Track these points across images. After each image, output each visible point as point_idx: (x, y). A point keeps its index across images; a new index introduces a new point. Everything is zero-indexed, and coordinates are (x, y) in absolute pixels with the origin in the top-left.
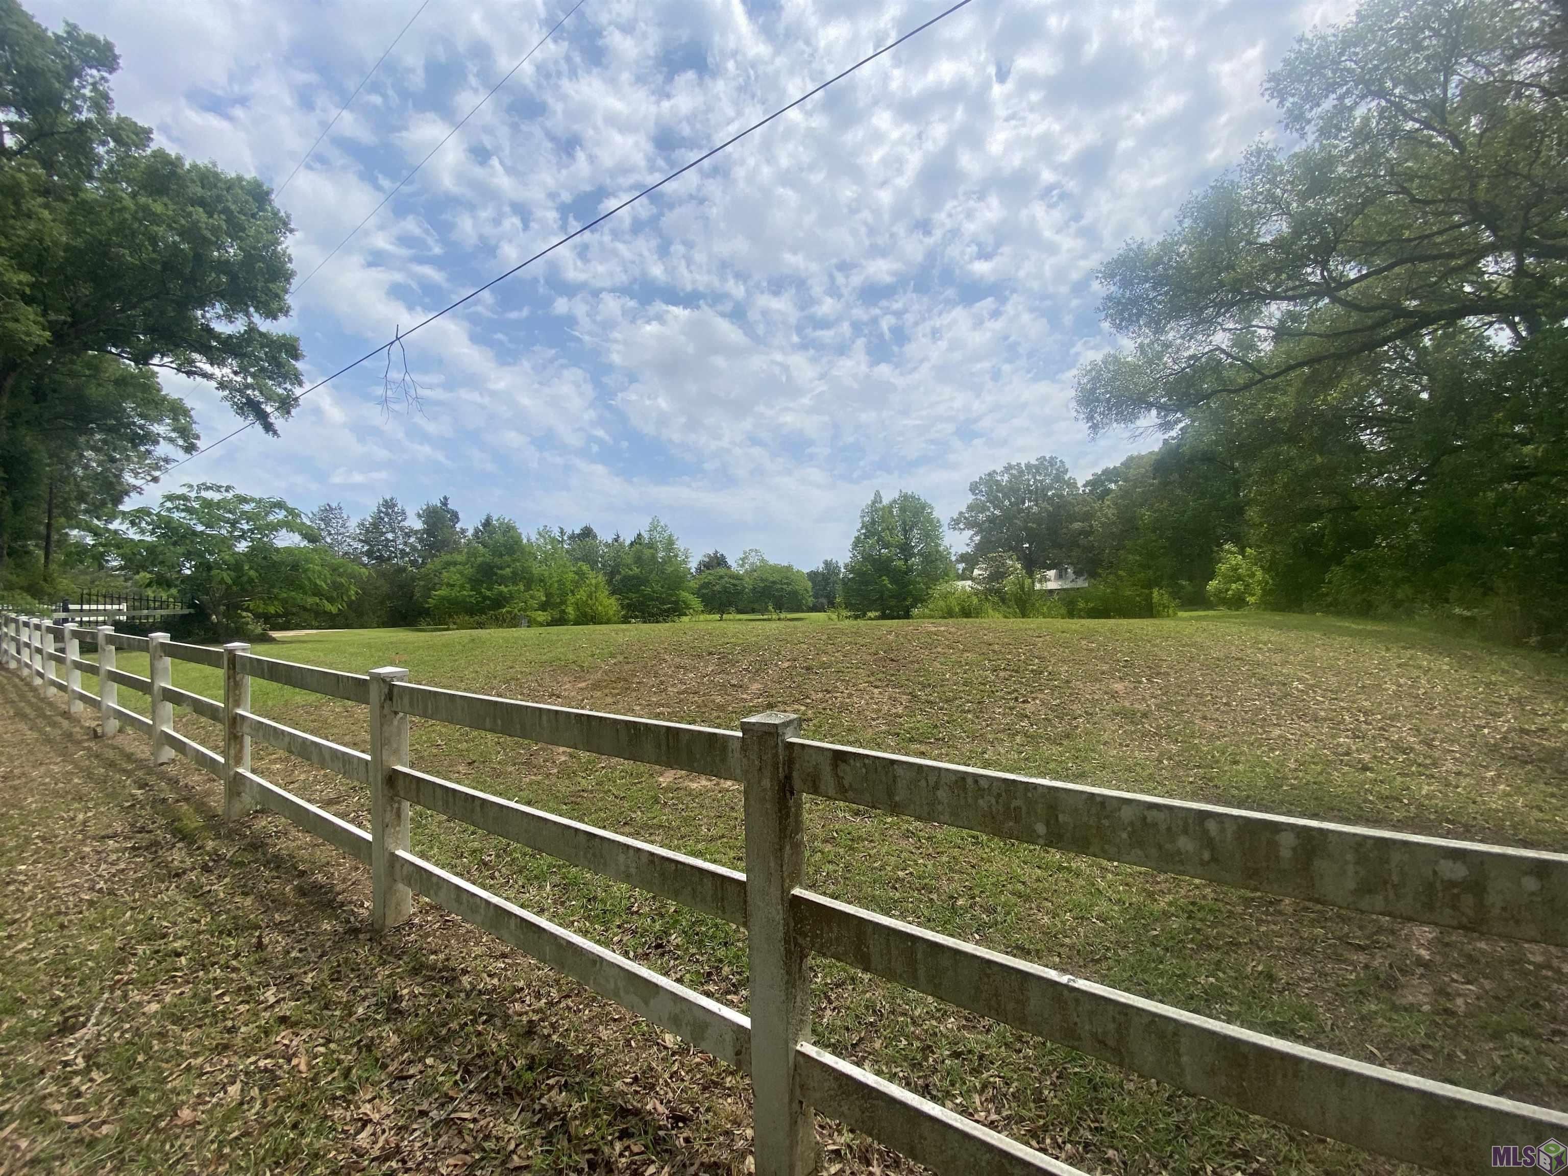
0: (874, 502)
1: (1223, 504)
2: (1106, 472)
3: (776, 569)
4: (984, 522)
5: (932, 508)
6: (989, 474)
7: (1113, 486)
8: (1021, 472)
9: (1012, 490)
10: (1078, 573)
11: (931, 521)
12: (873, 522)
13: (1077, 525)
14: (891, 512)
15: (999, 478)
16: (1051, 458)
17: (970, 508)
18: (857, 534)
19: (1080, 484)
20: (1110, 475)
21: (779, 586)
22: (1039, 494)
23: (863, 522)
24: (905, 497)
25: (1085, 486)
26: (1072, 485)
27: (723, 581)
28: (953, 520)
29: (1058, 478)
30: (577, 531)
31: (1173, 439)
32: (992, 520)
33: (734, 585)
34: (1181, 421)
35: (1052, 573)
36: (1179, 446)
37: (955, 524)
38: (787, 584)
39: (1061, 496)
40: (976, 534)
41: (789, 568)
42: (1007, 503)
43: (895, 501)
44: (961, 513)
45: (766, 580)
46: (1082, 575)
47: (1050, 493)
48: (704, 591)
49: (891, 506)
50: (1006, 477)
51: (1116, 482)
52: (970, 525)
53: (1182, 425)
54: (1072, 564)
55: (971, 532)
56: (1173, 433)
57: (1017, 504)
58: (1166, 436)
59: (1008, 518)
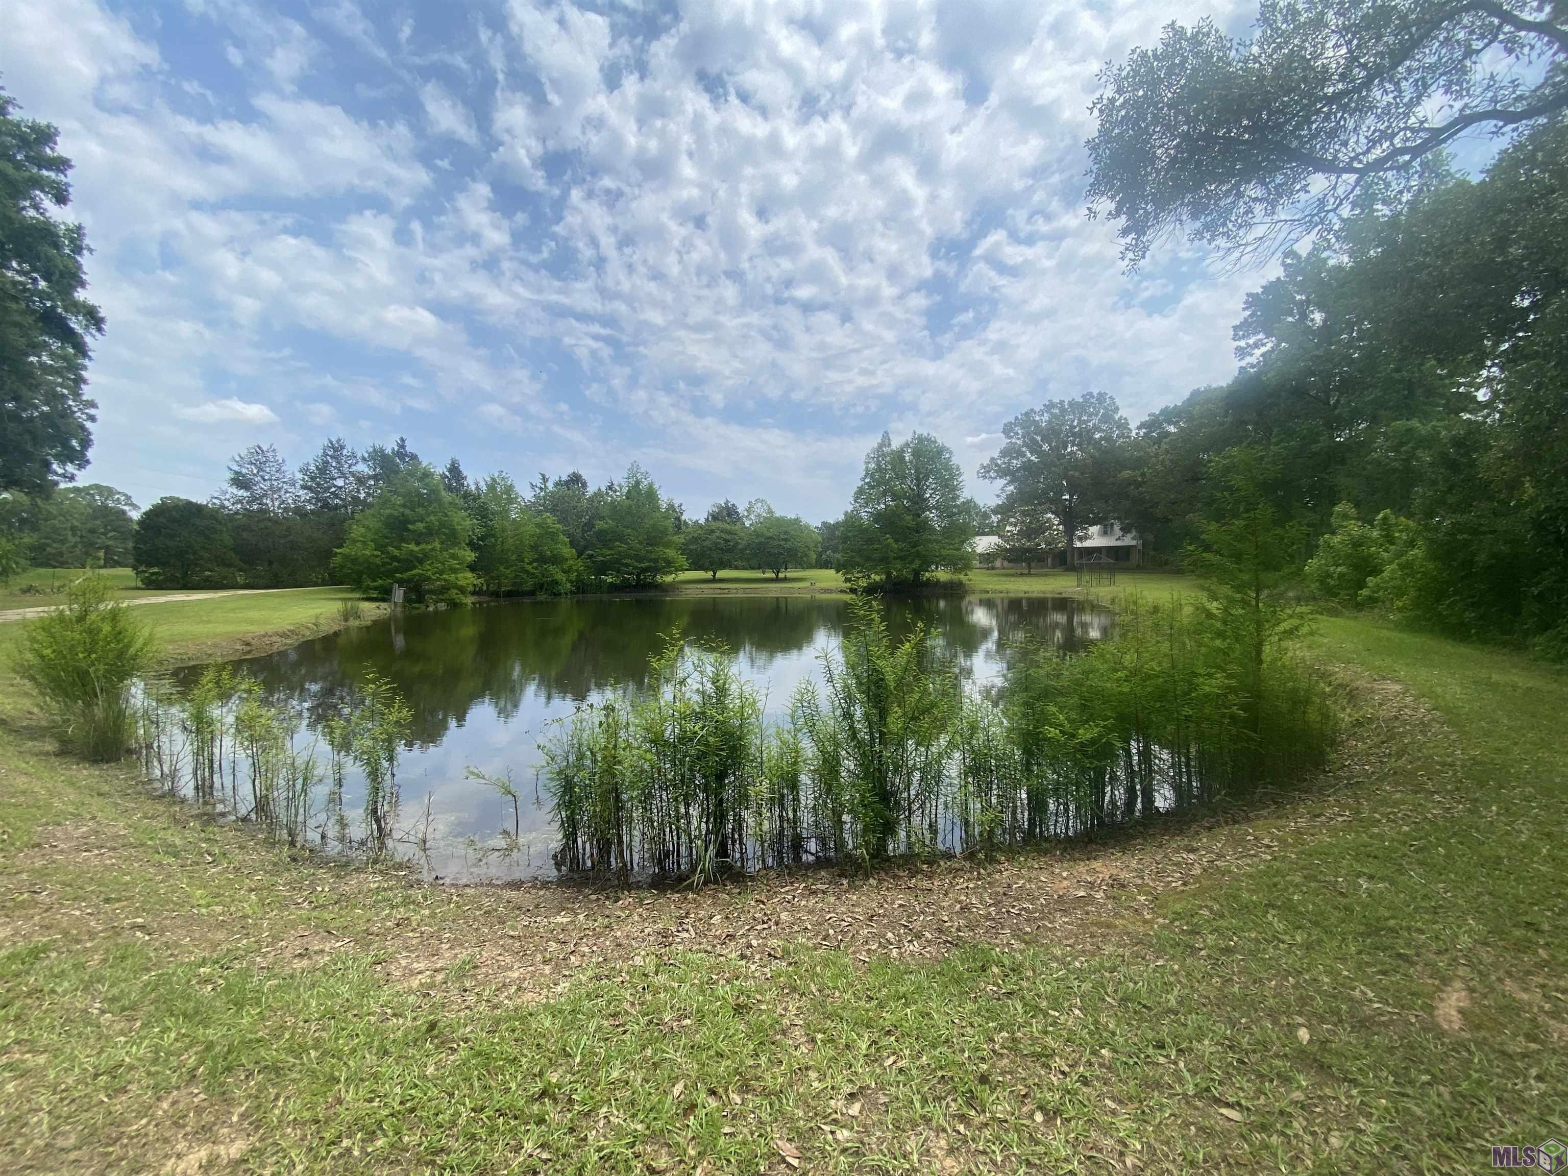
0: (881, 446)
1: (1315, 448)
2: (1164, 411)
3: (781, 522)
4: (1018, 470)
5: (951, 453)
6: (1026, 414)
7: (1172, 429)
8: (1063, 411)
9: (1052, 433)
10: (1125, 530)
11: (948, 468)
12: (879, 469)
13: (1126, 474)
14: (902, 459)
15: (1037, 418)
16: (1100, 394)
17: (1004, 453)
18: (860, 483)
19: (1133, 425)
20: (1169, 415)
21: (776, 543)
22: (1084, 437)
23: (867, 469)
24: (920, 439)
25: (1139, 428)
26: (1123, 425)
27: (714, 536)
28: (984, 467)
29: (1106, 418)
30: (564, 478)
31: (1253, 366)
32: (1028, 467)
33: (727, 541)
34: (1264, 345)
35: (1094, 530)
36: (1258, 375)
37: (986, 472)
38: (785, 540)
39: (1108, 439)
40: (1010, 482)
41: (797, 521)
42: (1046, 447)
43: (907, 445)
44: (992, 459)
45: (762, 535)
46: (1129, 532)
47: (1097, 436)
48: (692, 547)
49: (901, 452)
50: (1046, 417)
51: (1175, 424)
52: (1003, 472)
53: (1264, 349)
54: (1119, 519)
55: (1003, 482)
56: (1253, 360)
57: (1057, 448)
58: (1243, 363)
59: (1046, 464)
